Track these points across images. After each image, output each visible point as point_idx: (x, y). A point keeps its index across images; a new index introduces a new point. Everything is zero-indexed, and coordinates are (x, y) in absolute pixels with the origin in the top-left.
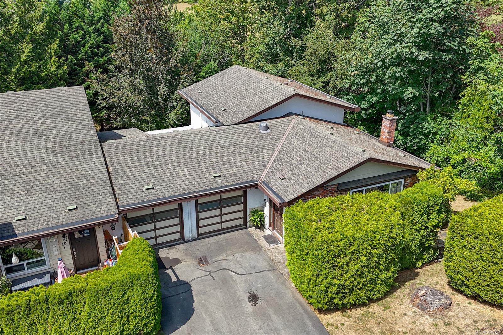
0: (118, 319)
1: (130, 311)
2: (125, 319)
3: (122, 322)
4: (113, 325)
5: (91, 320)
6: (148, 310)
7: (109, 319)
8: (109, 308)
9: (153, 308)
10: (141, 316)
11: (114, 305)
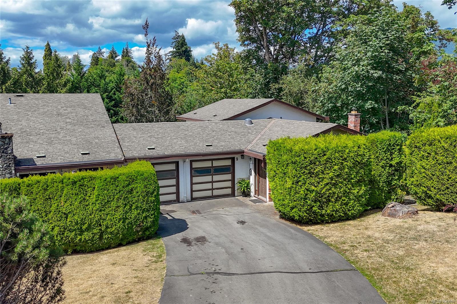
0: (122, 205)
1: (133, 200)
2: (128, 207)
3: (125, 209)
4: (117, 210)
5: (98, 202)
6: (149, 204)
7: (113, 204)
8: (115, 194)
9: (153, 203)
10: (142, 208)
11: (120, 192)
